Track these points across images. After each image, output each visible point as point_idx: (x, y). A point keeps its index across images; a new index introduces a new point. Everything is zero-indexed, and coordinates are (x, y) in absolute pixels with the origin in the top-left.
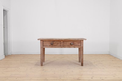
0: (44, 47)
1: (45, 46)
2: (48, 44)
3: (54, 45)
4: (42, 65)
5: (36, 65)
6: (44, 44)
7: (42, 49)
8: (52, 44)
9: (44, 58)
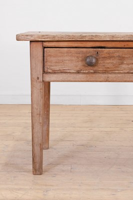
0: (48, 78)
1: (54, 72)
2: (72, 61)
3: (100, 68)
4: (38, 169)
5: (11, 166)
6: (52, 65)
7: (39, 86)
8: (90, 65)
9: (45, 128)
